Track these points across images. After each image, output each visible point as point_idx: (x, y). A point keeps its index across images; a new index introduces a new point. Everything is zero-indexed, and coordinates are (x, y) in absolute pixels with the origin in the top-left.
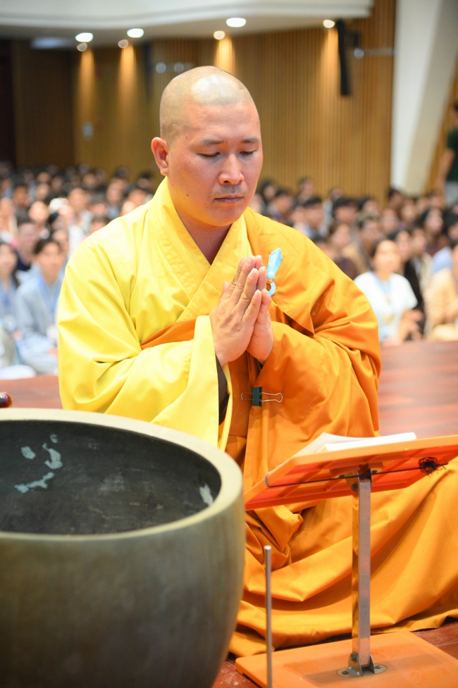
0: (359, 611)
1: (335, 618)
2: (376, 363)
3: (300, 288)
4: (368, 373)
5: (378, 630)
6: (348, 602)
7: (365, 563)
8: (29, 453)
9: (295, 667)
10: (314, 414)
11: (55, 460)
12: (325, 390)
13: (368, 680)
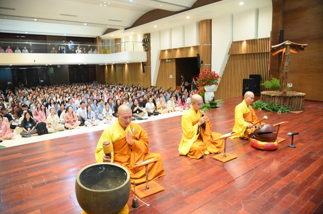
0: (147, 178)
1: (144, 180)
2: (148, 143)
3: (137, 133)
4: (147, 144)
5: (149, 181)
6: (145, 177)
7: (147, 172)
8: (100, 168)
9: (138, 189)
10: (140, 152)
11: (104, 168)
12: (141, 148)
13: (148, 190)
